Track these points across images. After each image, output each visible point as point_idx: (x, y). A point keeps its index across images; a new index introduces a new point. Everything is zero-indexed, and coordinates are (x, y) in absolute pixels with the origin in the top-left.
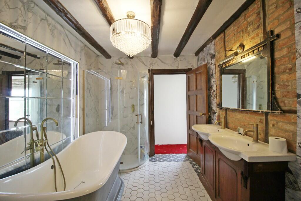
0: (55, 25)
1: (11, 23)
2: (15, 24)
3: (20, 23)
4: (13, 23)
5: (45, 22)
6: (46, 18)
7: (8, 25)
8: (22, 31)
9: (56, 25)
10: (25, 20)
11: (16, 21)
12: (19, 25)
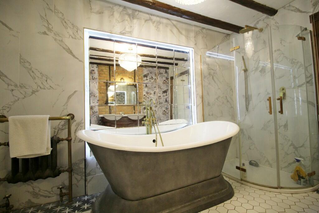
0: (159, 21)
1: (121, 32)
2: (124, 32)
3: (127, 29)
4: (122, 31)
5: (150, 22)
6: (150, 17)
7: (118, 33)
8: (129, 35)
9: (161, 20)
10: (131, 26)
11: (124, 29)
12: (127, 31)
